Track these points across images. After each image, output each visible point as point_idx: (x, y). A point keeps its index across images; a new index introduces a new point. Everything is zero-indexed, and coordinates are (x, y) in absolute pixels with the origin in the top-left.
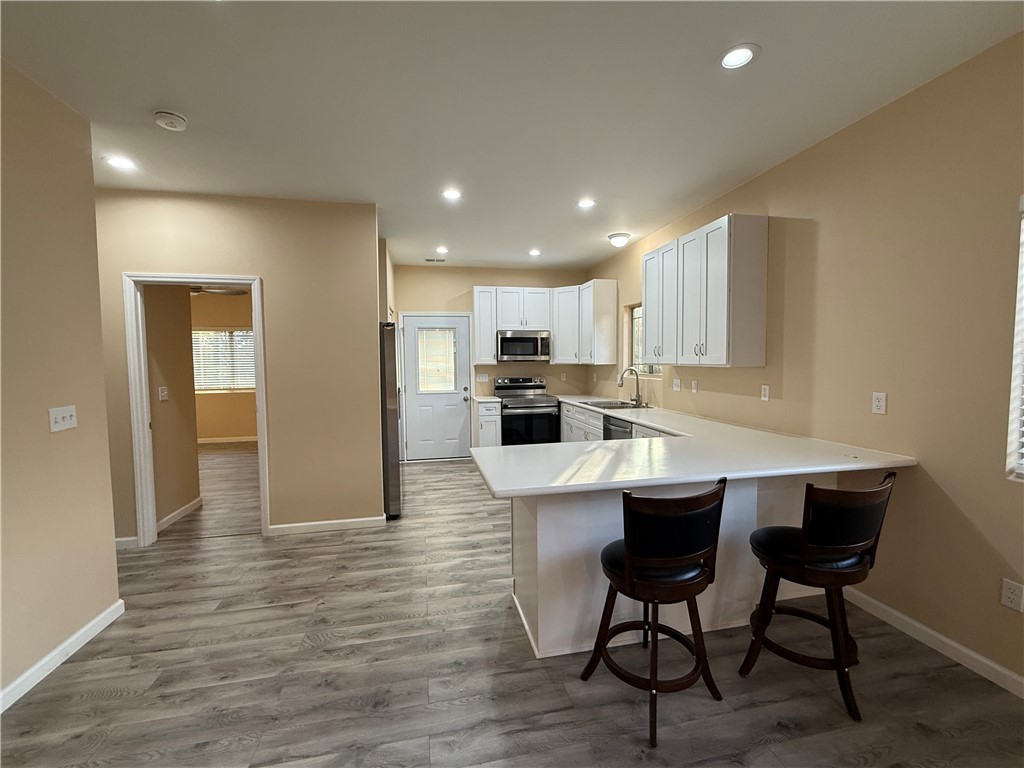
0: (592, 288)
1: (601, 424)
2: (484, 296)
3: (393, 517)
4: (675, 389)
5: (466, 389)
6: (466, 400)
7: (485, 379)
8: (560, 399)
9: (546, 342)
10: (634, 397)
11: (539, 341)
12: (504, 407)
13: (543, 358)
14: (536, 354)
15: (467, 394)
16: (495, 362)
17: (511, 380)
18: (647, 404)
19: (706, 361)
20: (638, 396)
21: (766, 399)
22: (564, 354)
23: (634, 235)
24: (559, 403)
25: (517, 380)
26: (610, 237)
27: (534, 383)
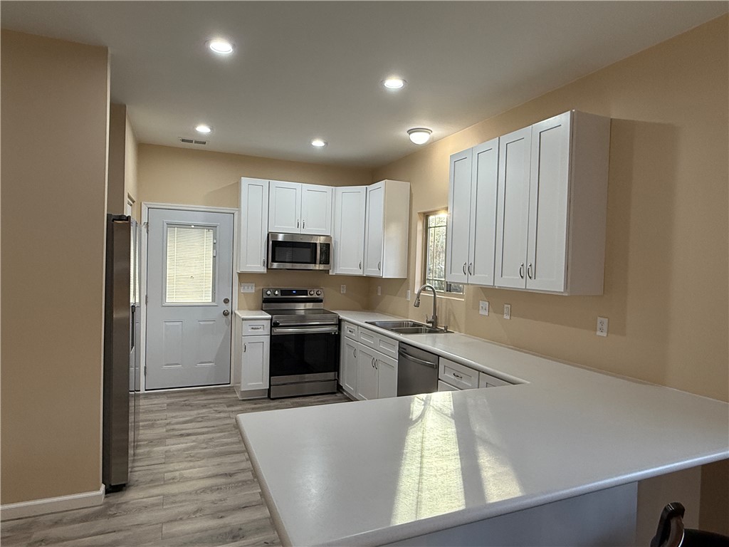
0: (383, 188)
1: (395, 352)
2: (253, 190)
3: (115, 488)
4: (482, 312)
5: (226, 301)
6: (226, 314)
7: (251, 289)
8: (341, 317)
9: (327, 248)
10: (430, 319)
11: (318, 248)
12: (274, 325)
13: (322, 267)
14: (315, 263)
15: (227, 307)
16: (263, 270)
17: (283, 292)
18: (446, 328)
19: (533, 285)
20: (435, 317)
21: (604, 334)
22: (346, 263)
23: (437, 131)
24: (340, 321)
25: (290, 292)
26: (410, 132)
27: (309, 296)
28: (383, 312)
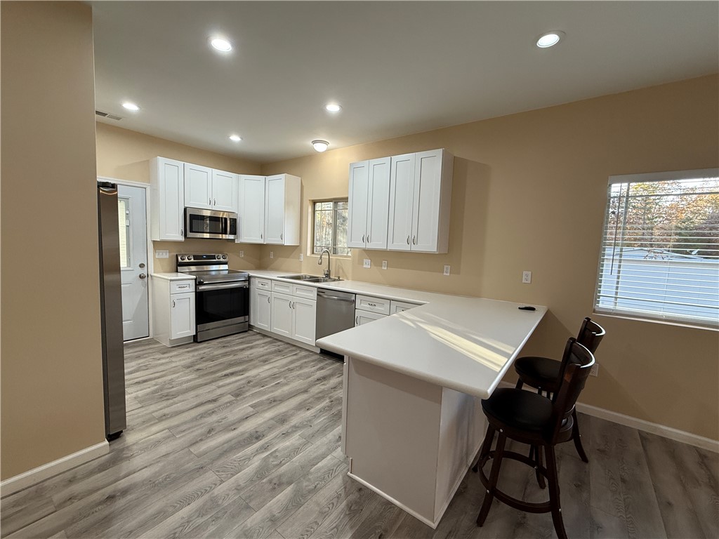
0: (283, 181)
1: (314, 295)
2: (169, 170)
4: (365, 266)
5: (142, 266)
6: (141, 277)
7: (165, 255)
8: (251, 274)
9: (234, 221)
11: (228, 222)
12: (198, 283)
13: (232, 237)
14: (226, 233)
15: (143, 271)
16: (182, 238)
17: (196, 257)
18: (339, 277)
20: (329, 271)
21: (448, 275)
22: (249, 234)
23: (332, 144)
24: (249, 277)
25: (201, 257)
26: (314, 142)
27: (217, 260)
28: (276, 270)
